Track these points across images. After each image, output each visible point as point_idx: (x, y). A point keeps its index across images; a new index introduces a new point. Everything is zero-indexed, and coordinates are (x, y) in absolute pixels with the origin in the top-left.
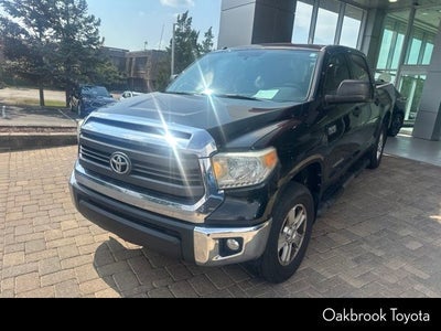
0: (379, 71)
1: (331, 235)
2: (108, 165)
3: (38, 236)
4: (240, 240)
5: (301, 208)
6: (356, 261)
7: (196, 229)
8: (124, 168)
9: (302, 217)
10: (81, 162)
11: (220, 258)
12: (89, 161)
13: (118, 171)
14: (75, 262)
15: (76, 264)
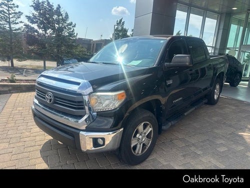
0: (228, 49)
1: (175, 141)
2: (45, 98)
3: (18, 135)
4: (103, 139)
5: (148, 124)
6: (184, 156)
7: (81, 133)
8: (51, 100)
9: (149, 129)
10: (36, 98)
11: (93, 149)
12: (39, 97)
13: (48, 102)
14: (32, 149)
15: (32, 150)
